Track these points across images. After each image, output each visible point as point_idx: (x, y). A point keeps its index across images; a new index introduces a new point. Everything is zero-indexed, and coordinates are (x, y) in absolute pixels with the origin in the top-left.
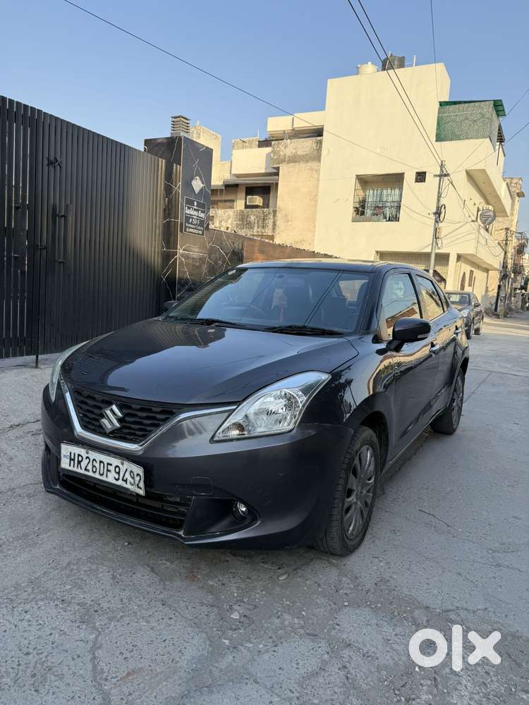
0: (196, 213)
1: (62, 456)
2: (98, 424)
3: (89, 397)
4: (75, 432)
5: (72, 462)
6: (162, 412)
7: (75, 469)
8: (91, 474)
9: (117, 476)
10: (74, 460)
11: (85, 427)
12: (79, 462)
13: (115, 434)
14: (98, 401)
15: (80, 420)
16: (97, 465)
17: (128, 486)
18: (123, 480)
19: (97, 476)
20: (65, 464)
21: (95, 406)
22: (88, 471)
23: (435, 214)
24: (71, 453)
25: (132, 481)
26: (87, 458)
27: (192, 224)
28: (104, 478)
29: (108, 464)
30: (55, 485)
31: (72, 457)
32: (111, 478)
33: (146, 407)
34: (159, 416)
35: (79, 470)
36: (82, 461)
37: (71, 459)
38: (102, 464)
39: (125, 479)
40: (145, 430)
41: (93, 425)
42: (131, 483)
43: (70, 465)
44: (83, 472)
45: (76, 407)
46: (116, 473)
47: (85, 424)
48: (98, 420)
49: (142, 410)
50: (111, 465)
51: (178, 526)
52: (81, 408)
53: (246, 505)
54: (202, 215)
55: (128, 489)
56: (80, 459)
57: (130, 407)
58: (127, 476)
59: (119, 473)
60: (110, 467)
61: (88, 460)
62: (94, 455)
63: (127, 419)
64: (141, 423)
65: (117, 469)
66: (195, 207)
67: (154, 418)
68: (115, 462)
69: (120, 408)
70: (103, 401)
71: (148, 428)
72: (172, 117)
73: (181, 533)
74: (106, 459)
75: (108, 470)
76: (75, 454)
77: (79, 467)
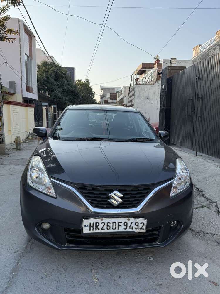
1: (84, 226)
2: (106, 203)
3: (93, 189)
4: (90, 211)
5: (92, 228)
6: (145, 189)
7: (95, 231)
8: (106, 231)
9: (125, 227)
10: (93, 227)
11: (96, 206)
12: (97, 227)
13: (119, 206)
14: (101, 191)
15: (91, 203)
16: (111, 225)
17: (134, 230)
18: (130, 228)
19: (111, 230)
20: (86, 230)
21: (101, 194)
22: (104, 229)
24: (90, 223)
25: (136, 227)
26: (102, 223)
28: (116, 230)
29: (119, 222)
30: (65, 244)
31: (92, 225)
32: (122, 229)
33: (135, 188)
34: (143, 192)
35: (97, 231)
36: (99, 225)
37: (90, 227)
38: (114, 224)
39: (131, 227)
40: (138, 200)
41: (102, 204)
42: (135, 228)
43: (90, 230)
44: (100, 231)
45: (85, 197)
48: (106, 201)
49: (132, 190)
50: (121, 222)
51: (155, 240)
52: (89, 197)
55: (134, 232)
56: (97, 225)
57: (126, 191)
58: (133, 225)
59: (127, 225)
60: (120, 224)
61: (103, 224)
62: (106, 220)
63: (126, 196)
64: (135, 197)
65: (125, 224)
67: (141, 193)
68: (123, 220)
69: (120, 191)
70: (106, 190)
71: (139, 199)
73: (157, 243)
74: (117, 220)
75: (119, 226)
76: (93, 223)
77: (97, 229)
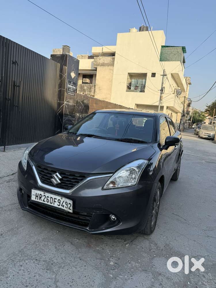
0: (72, 87)
1: (32, 195)
2: (50, 181)
3: (45, 169)
4: (38, 184)
5: (37, 197)
6: (80, 176)
7: (38, 201)
8: (46, 203)
9: (59, 204)
10: (38, 197)
11: (43, 182)
12: (40, 198)
13: (58, 186)
14: (49, 171)
15: (41, 179)
16: (49, 199)
17: (64, 208)
18: (62, 206)
19: (49, 204)
20: (33, 198)
21: (48, 173)
22: (45, 201)
23: (161, 90)
24: (36, 193)
25: (66, 206)
26: (44, 196)
27: (70, 91)
28: (52, 205)
29: (55, 199)
30: (26, 207)
31: (37, 195)
32: (56, 205)
33: (73, 174)
34: (78, 178)
35: (40, 201)
36: (42, 197)
37: (36, 196)
38: (52, 199)
39: (63, 205)
40: (72, 184)
41: (47, 181)
42: (66, 207)
43: (36, 199)
44: (42, 202)
45: (38, 173)
46: (59, 202)
47: (43, 181)
48: (50, 179)
49: (70, 175)
50: (56, 199)
51: (86, 225)
52: (41, 174)
53: (116, 216)
54: (74, 88)
55: (64, 210)
56: (41, 196)
57: (65, 174)
58: (64, 204)
59: (60, 203)
60: (55, 200)
61: (45, 197)
62: (47, 194)
63: (64, 179)
64: (71, 181)
65: (59, 201)
66: (72, 84)
67: (77, 179)
68: (58, 198)
69: (60, 174)
70: (52, 171)
71: (74, 183)
72: (63, 46)
73: (88, 228)
74: (54, 196)
75: (55, 201)
76: (38, 194)
77: (40, 200)
